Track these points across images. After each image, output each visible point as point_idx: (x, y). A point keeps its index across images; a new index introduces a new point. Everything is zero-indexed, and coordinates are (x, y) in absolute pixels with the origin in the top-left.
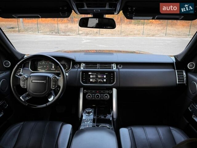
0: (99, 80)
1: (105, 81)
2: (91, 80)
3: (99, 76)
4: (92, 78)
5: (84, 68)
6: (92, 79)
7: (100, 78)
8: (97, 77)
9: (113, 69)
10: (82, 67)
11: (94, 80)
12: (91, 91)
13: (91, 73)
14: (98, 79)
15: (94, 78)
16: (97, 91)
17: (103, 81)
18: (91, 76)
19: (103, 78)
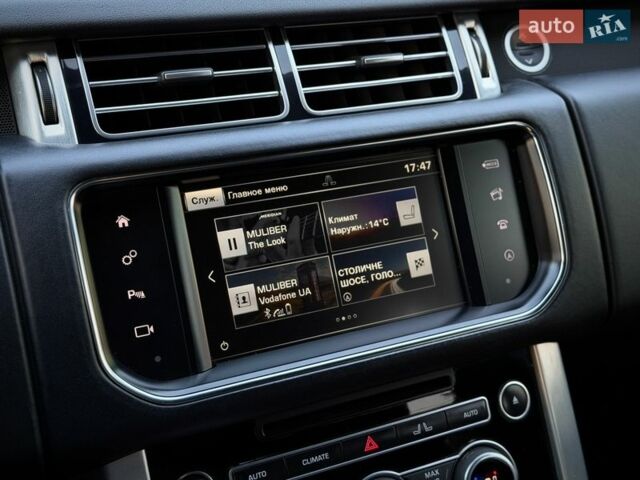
1: (426, 270)
2: (243, 298)
3: (341, 224)
5: (86, 135)
6: (257, 279)
7: (351, 249)
10: (50, 119)
11: (284, 294)
19: (391, 241)
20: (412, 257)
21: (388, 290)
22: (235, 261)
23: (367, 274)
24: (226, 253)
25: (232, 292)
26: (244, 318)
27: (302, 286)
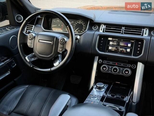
0: (121, 49)
1: (129, 51)
2: (110, 48)
3: (122, 44)
4: (112, 45)
5: (103, 32)
6: (112, 47)
7: (122, 47)
8: (118, 45)
9: (142, 35)
10: (101, 30)
11: (114, 49)
12: (107, 62)
13: (111, 39)
14: (119, 47)
15: (114, 45)
16: (115, 64)
17: (126, 51)
18: (110, 42)
19: (127, 47)
20: (128, 49)
21: (124, 52)
22: (111, 45)
23: (123, 49)
24: (110, 44)
25: (109, 47)
26: (110, 49)
27: (116, 48)
